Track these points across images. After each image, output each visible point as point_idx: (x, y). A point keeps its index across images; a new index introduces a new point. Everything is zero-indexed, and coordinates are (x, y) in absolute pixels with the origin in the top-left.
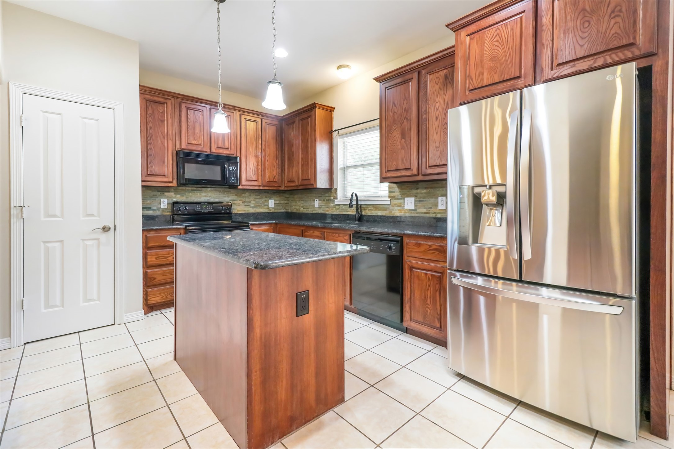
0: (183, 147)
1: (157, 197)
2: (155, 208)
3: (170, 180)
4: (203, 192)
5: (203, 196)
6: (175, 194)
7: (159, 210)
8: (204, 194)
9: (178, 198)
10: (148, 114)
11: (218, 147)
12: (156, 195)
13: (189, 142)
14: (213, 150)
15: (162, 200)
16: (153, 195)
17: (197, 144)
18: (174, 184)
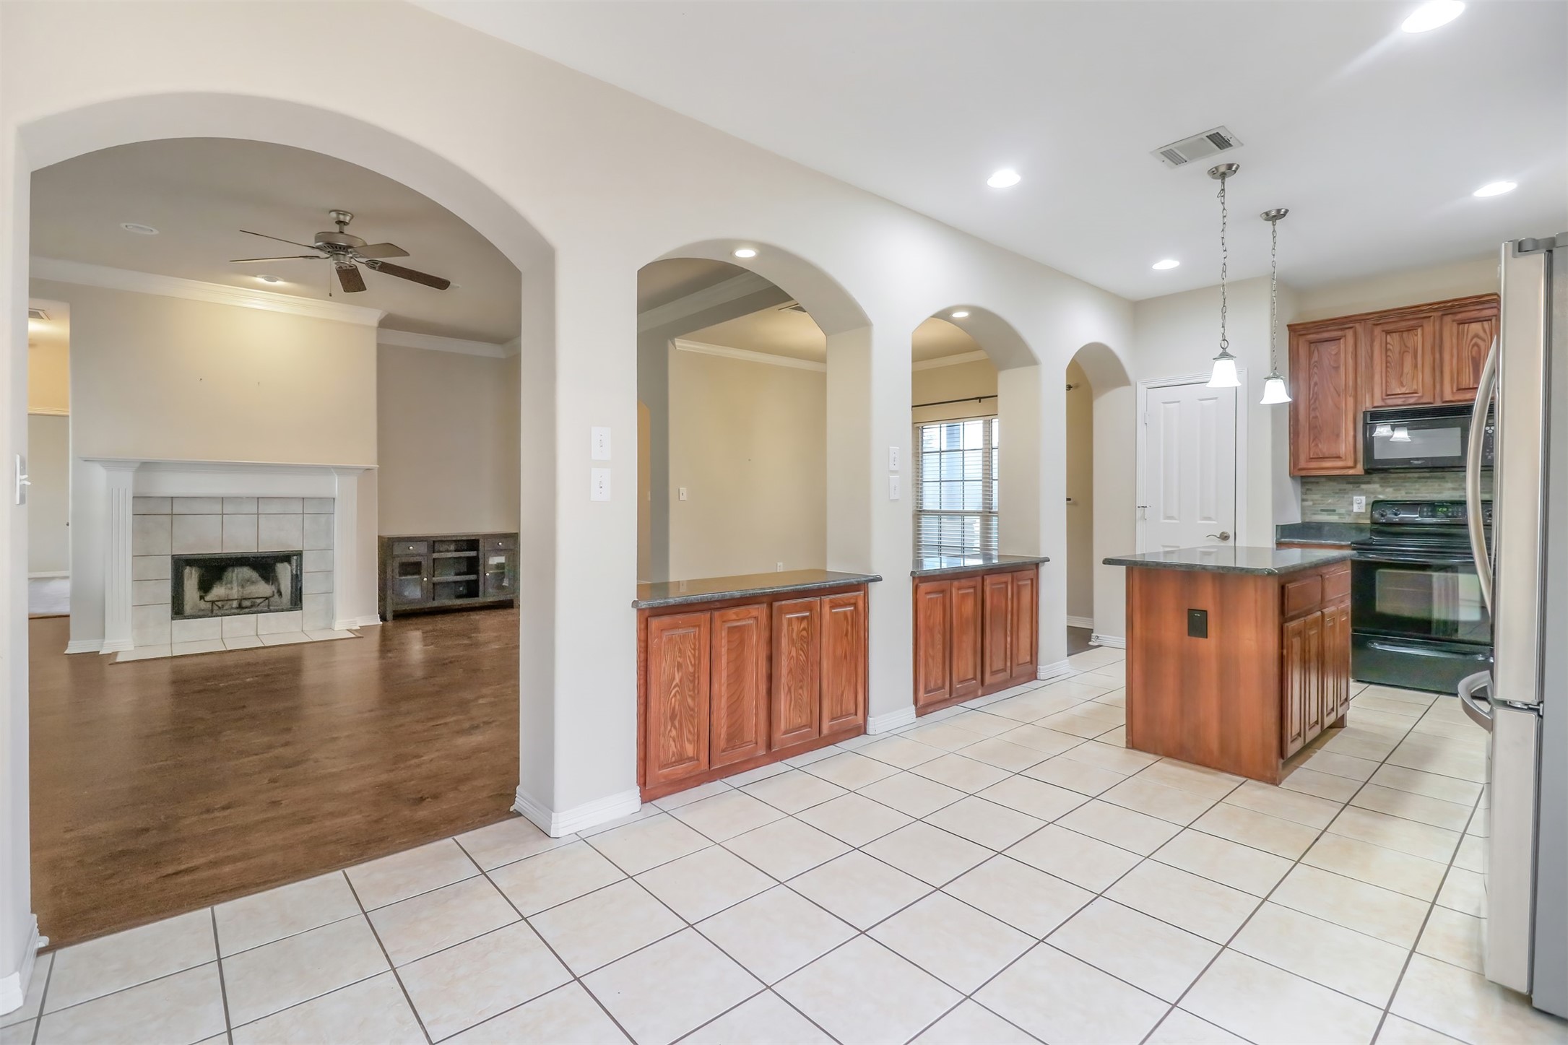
0: (1376, 405)
1: (1347, 493)
2: (1343, 511)
3: (1350, 463)
4: (1447, 482)
5: (1449, 489)
6: (1381, 486)
7: (1350, 515)
8: (1450, 485)
9: (1388, 494)
10: (1312, 363)
11: (1459, 389)
12: (1345, 490)
13: (1389, 393)
14: (1448, 396)
15: (1355, 498)
16: (1340, 490)
17: (1407, 392)
18: (1359, 469)
